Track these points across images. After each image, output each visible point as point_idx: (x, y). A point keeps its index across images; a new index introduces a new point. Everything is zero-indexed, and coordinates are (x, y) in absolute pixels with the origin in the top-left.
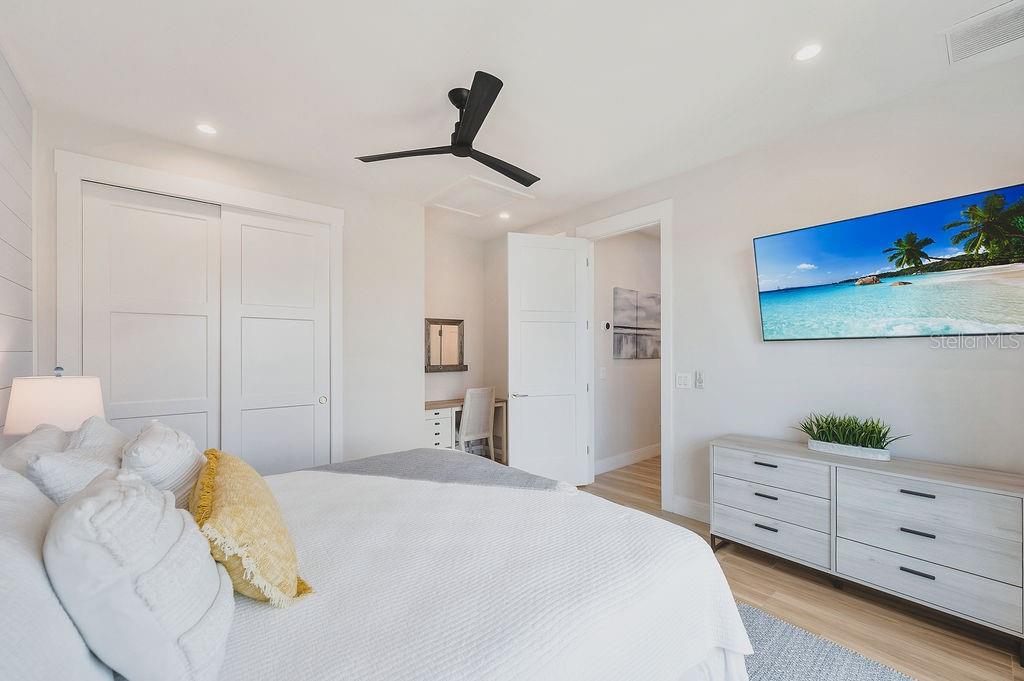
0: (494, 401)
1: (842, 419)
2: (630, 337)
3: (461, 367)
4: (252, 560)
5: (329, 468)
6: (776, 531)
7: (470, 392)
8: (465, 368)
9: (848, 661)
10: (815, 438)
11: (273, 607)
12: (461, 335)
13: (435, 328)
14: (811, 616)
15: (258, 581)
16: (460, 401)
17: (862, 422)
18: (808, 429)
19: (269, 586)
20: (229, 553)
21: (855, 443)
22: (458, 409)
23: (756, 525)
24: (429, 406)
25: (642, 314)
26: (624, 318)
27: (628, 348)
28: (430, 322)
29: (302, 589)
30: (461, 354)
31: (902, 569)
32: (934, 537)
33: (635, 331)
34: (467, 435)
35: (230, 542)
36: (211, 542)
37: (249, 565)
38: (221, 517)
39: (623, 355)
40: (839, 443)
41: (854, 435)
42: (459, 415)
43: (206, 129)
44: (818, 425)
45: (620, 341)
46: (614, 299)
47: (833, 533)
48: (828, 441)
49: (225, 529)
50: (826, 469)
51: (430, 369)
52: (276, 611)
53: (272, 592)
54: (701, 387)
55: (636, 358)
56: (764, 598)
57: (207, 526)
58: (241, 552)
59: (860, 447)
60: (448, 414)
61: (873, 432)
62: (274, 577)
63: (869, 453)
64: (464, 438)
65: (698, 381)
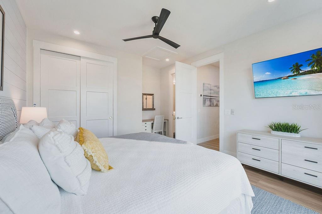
0: (164, 120)
1: (283, 124)
2: (208, 99)
3: (153, 109)
4: (96, 157)
5: (113, 137)
6: (260, 161)
7: (156, 116)
8: (154, 109)
9: (286, 203)
10: (273, 130)
11: (102, 172)
12: (153, 99)
13: (145, 96)
14: (273, 189)
15: (97, 164)
16: (153, 120)
17: (290, 125)
18: (271, 127)
19: (101, 166)
20: (89, 154)
21: (288, 132)
22: (152, 122)
23: (253, 159)
24: (143, 121)
25: (212, 92)
26: (206, 93)
27: (208, 103)
28: (144, 94)
29: (110, 168)
30: (153, 105)
31: (305, 173)
32: (317, 163)
33: (210, 97)
34: (155, 130)
35: (90, 151)
36: (85, 150)
37: (95, 159)
38: (87, 143)
39: (206, 105)
40: (282, 131)
41: (288, 129)
42: (153, 124)
43: (77, 33)
44: (275, 126)
45: (205, 100)
46: (203, 87)
47: (280, 162)
48: (278, 131)
49: (88, 147)
50: (278, 140)
51: (144, 109)
52: (103, 173)
53: (101, 168)
54: (233, 114)
55: (210, 106)
56: (256, 182)
57: (83, 145)
58: (93, 155)
59: (289, 133)
60: (149, 124)
61: (294, 128)
62: (102, 163)
63: (293, 135)
64: (154, 131)
65: (232, 112)
